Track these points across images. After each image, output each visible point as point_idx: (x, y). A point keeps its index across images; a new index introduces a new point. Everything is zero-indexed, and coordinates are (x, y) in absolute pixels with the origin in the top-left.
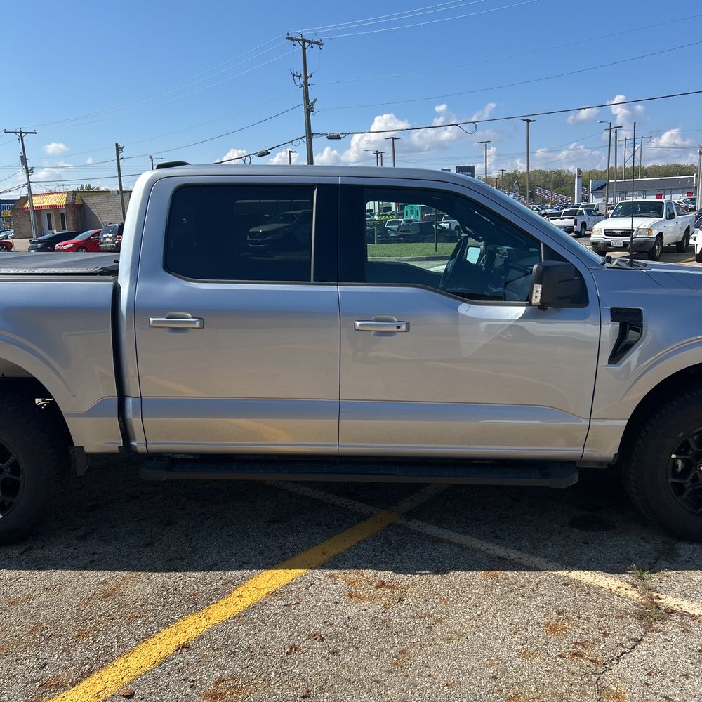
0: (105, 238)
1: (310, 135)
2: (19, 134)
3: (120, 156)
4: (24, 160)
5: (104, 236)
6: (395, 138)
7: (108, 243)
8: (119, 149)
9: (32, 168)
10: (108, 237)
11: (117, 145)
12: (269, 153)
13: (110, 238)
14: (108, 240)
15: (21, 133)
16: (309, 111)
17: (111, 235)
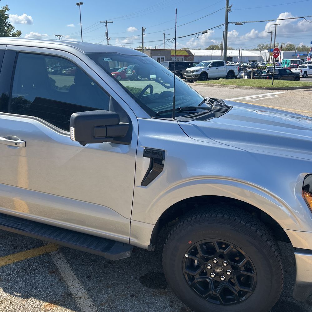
0: (128, 71)
1: (227, 23)
2: (106, 23)
3: (144, 33)
4: (107, 34)
5: (128, 70)
6: (277, 25)
7: (129, 73)
8: (143, 30)
9: (110, 38)
10: (129, 71)
11: (143, 28)
12: (207, 32)
13: (130, 71)
14: (129, 72)
15: (107, 22)
16: (228, 11)
17: (130, 70)
